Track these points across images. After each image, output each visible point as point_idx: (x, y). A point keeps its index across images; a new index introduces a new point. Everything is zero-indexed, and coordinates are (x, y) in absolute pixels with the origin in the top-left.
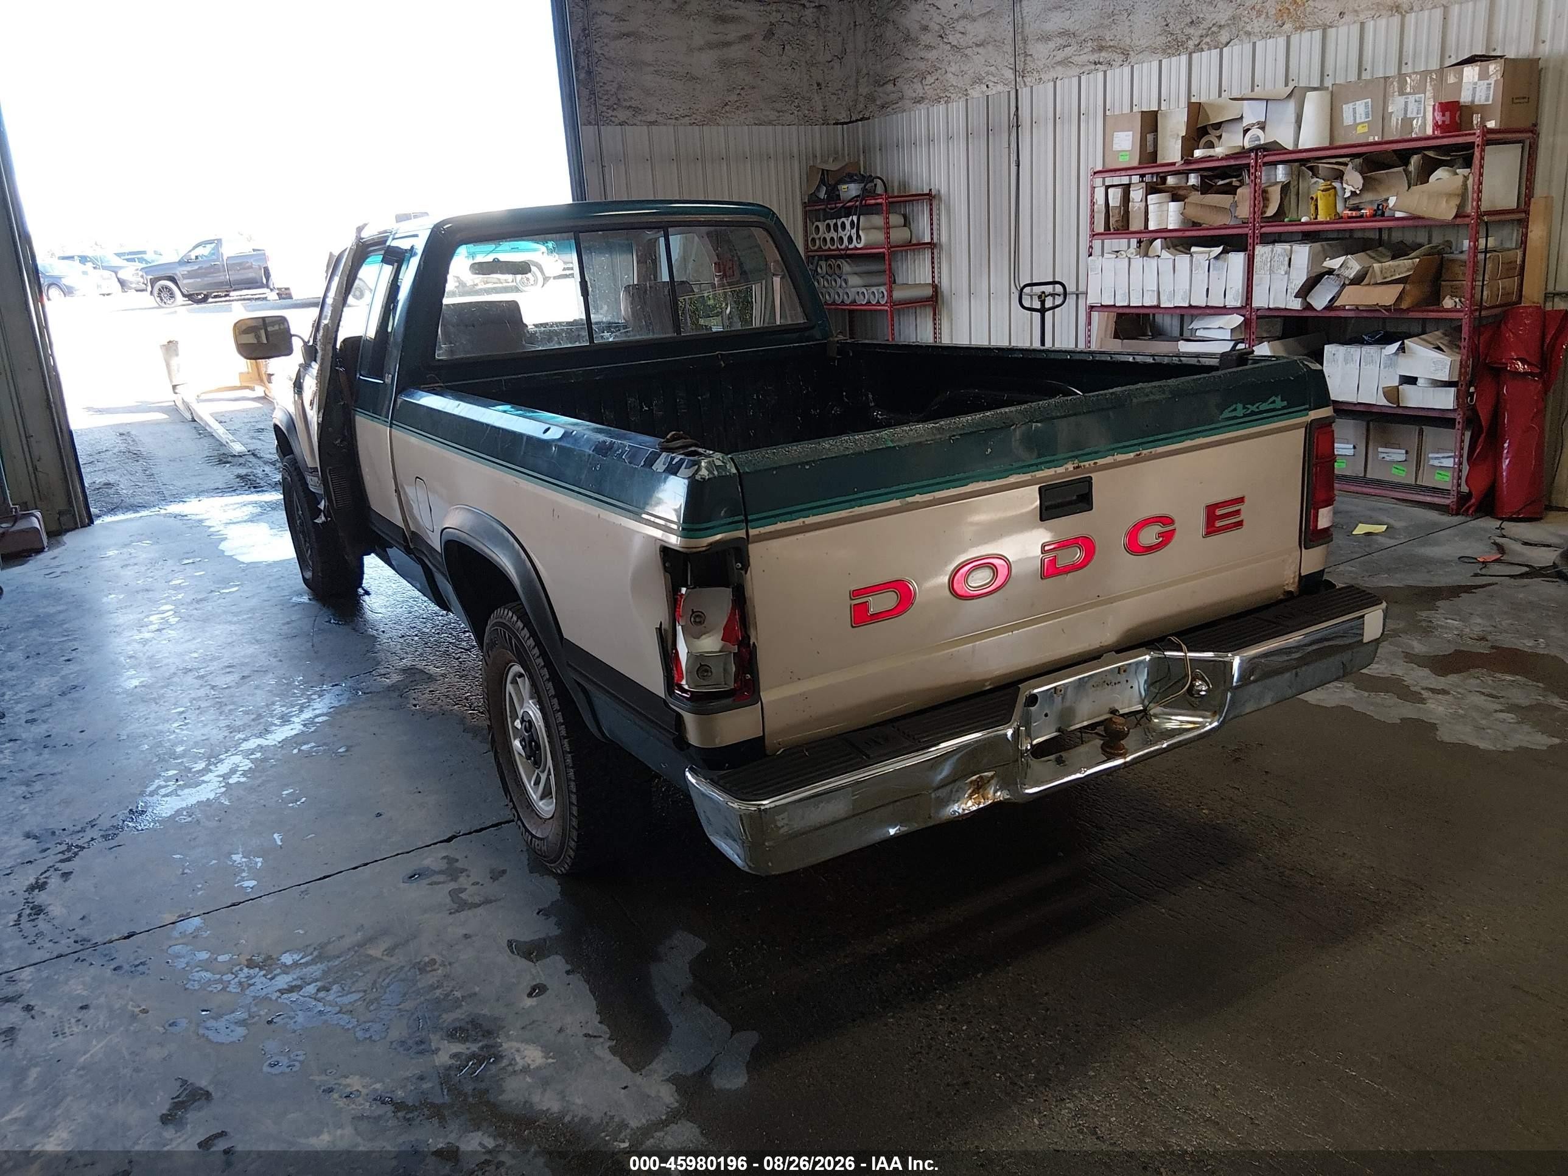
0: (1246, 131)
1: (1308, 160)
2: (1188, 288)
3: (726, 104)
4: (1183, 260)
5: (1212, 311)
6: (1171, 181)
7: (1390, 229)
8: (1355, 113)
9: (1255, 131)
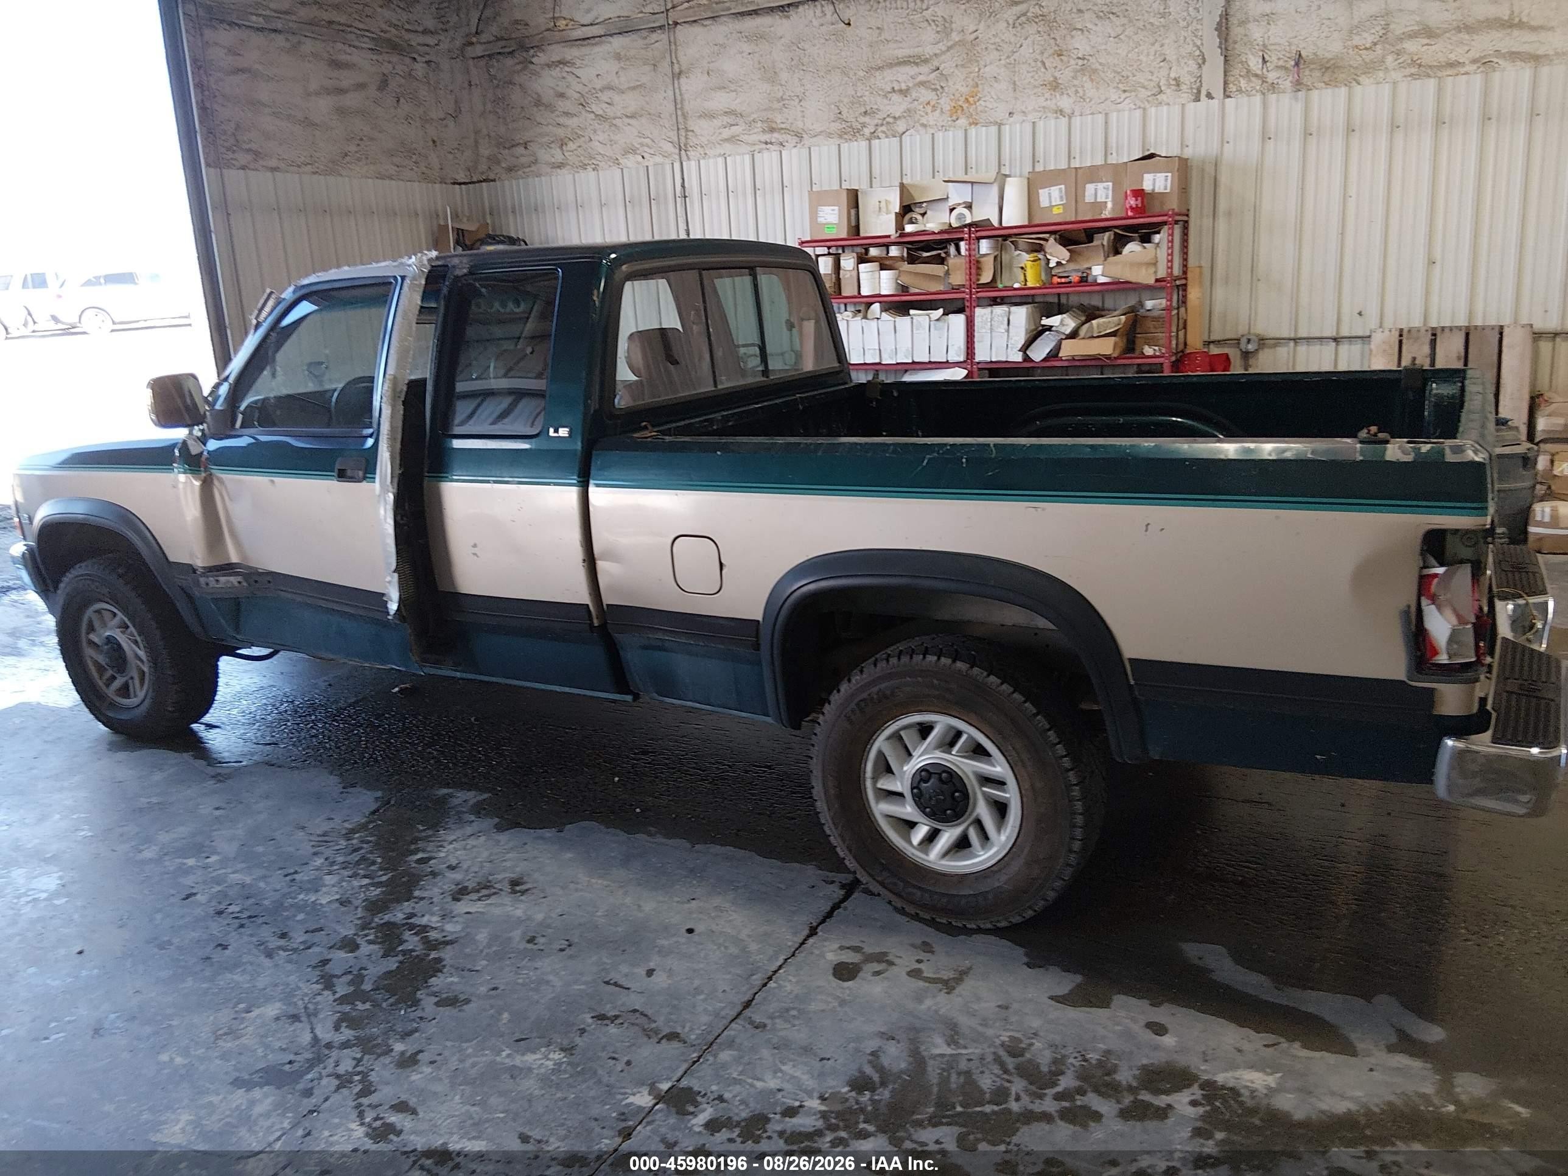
0: (952, 210)
1: (1010, 236)
2: (910, 346)
3: (346, 155)
4: (903, 322)
5: (933, 366)
6: (874, 252)
7: (1068, 294)
8: (1050, 197)
9: (960, 210)
